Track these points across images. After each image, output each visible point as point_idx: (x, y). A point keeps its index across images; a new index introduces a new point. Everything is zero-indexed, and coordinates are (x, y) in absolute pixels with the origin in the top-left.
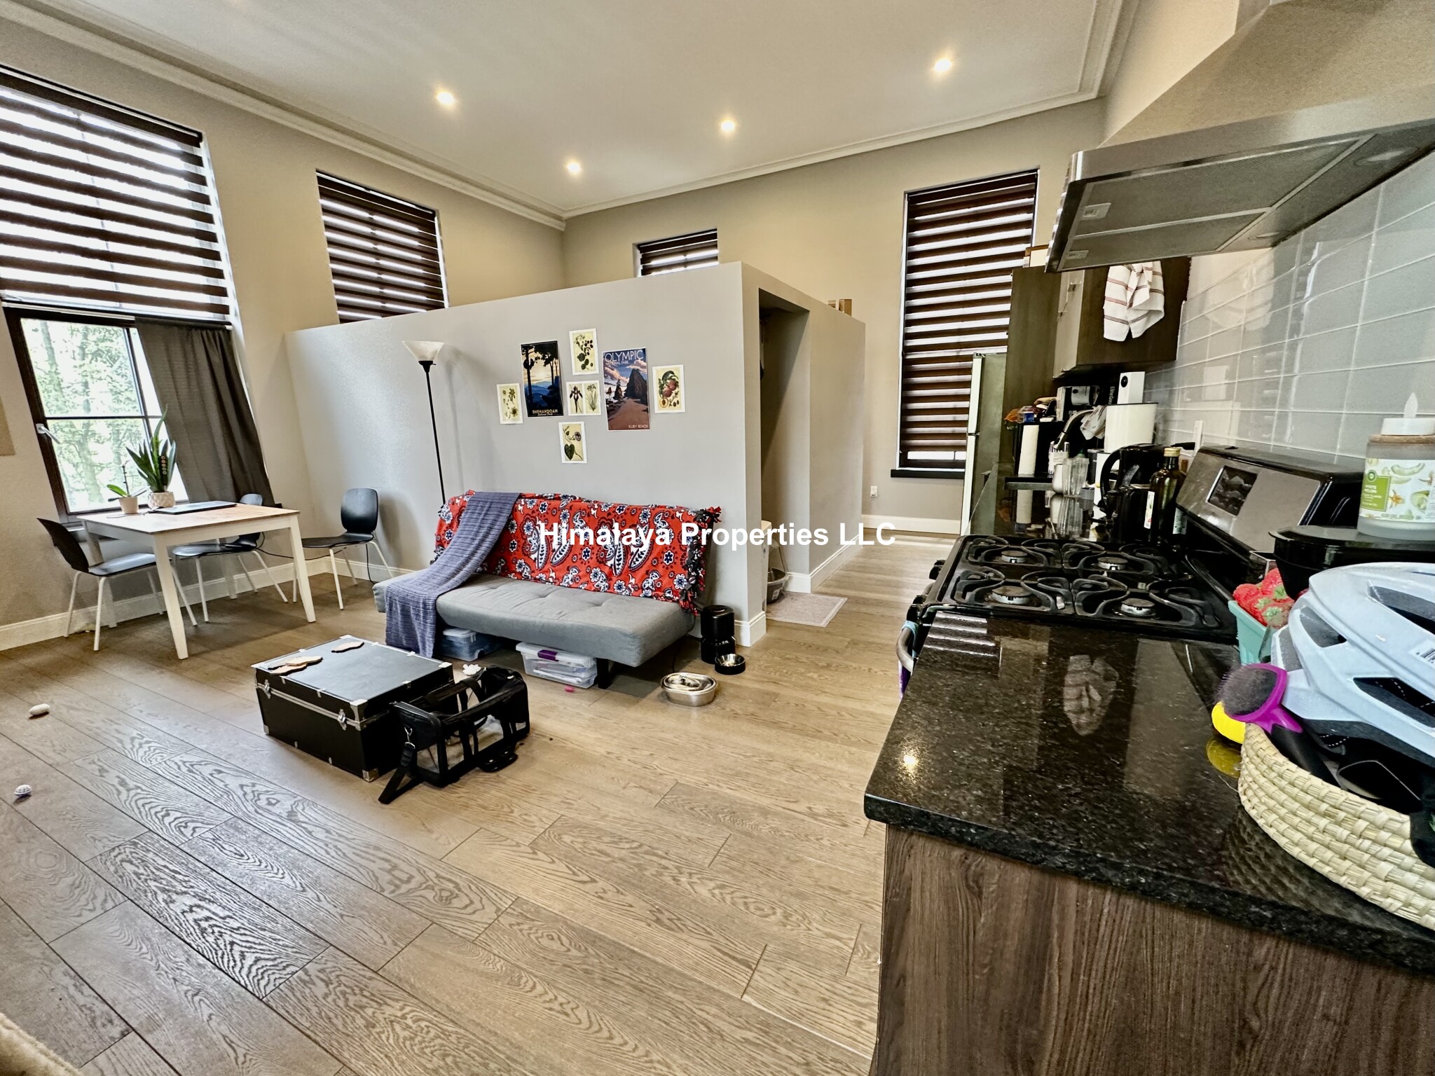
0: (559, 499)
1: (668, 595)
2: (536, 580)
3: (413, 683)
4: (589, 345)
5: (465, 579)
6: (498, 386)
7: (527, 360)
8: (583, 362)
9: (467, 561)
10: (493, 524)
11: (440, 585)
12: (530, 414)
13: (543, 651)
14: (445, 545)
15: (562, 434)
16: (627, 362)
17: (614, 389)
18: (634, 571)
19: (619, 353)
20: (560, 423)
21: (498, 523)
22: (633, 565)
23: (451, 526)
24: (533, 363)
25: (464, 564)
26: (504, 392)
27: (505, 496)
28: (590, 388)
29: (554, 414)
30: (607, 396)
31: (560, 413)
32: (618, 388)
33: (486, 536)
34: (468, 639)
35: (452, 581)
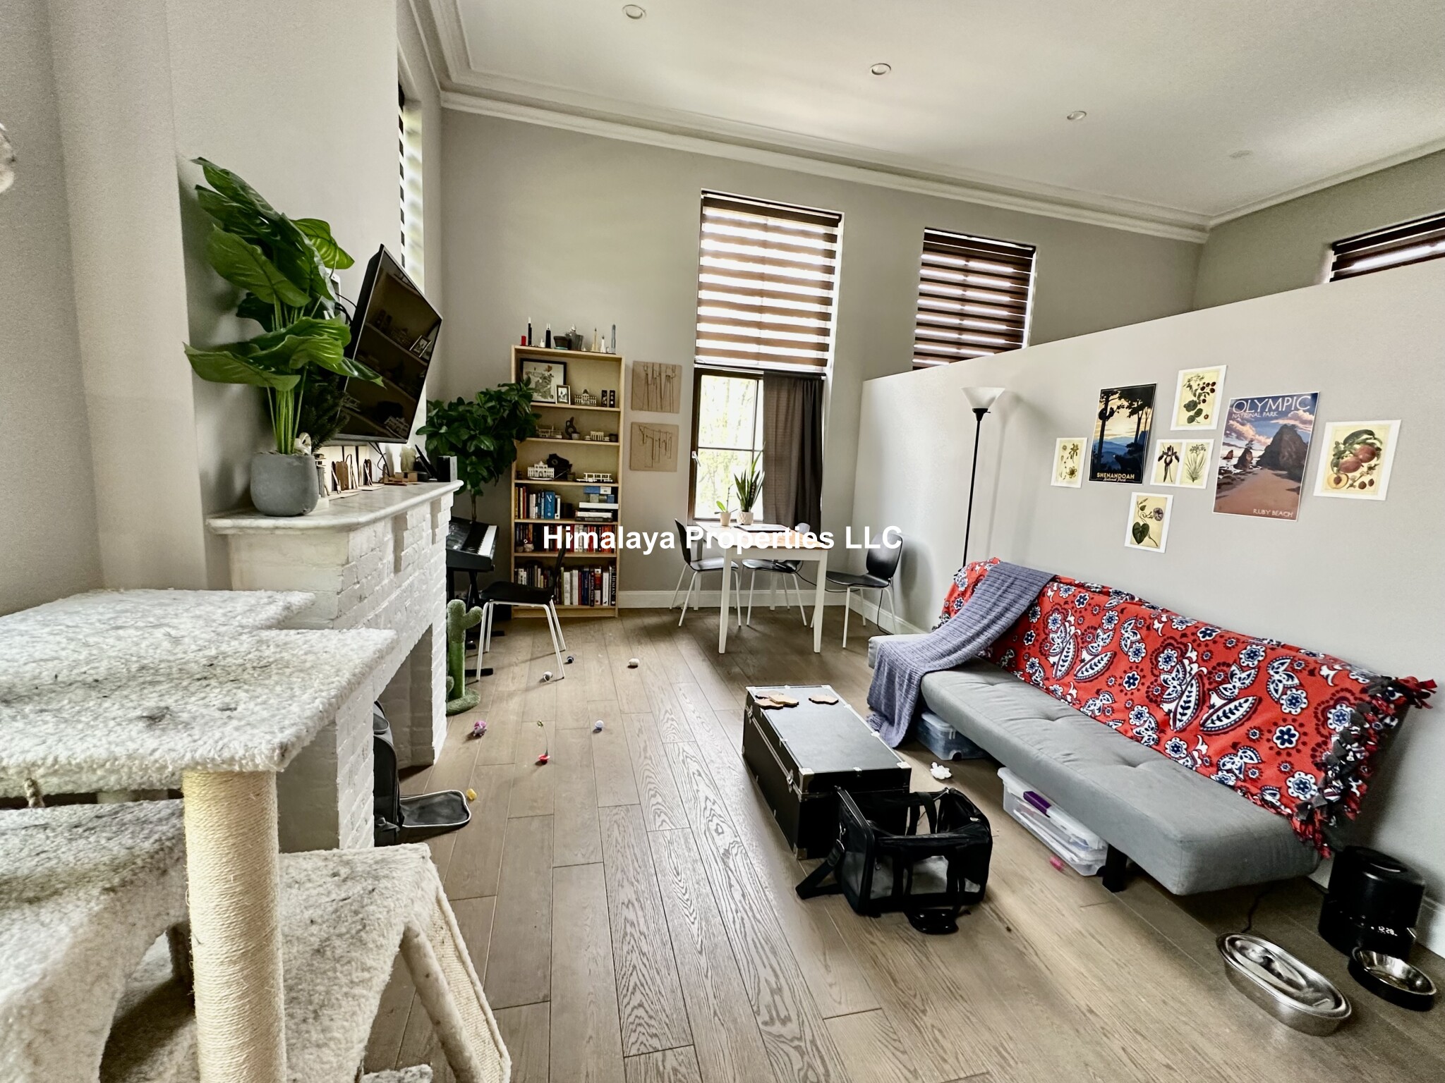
0: (1108, 594)
1: (1269, 798)
2: (1048, 691)
3: (864, 773)
4: (1208, 390)
5: (960, 662)
6: (1058, 440)
7: (1105, 409)
8: (1192, 413)
9: (969, 640)
10: (1011, 605)
11: (933, 659)
12: (1093, 477)
13: (1031, 793)
14: (952, 614)
15: (1133, 508)
16: (1273, 414)
17: (1238, 453)
18: (1210, 734)
19: (1261, 400)
20: (1135, 493)
21: (1017, 606)
22: (1209, 724)
23: (963, 594)
24: (1112, 412)
25: (963, 644)
26: (1065, 448)
27: (1033, 574)
28: (1195, 449)
29: (1128, 481)
30: (1224, 463)
31: (1138, 479)
32: (1247, 451)
33: (1001, 615)
34: (946, 734)
35: (945, 660)
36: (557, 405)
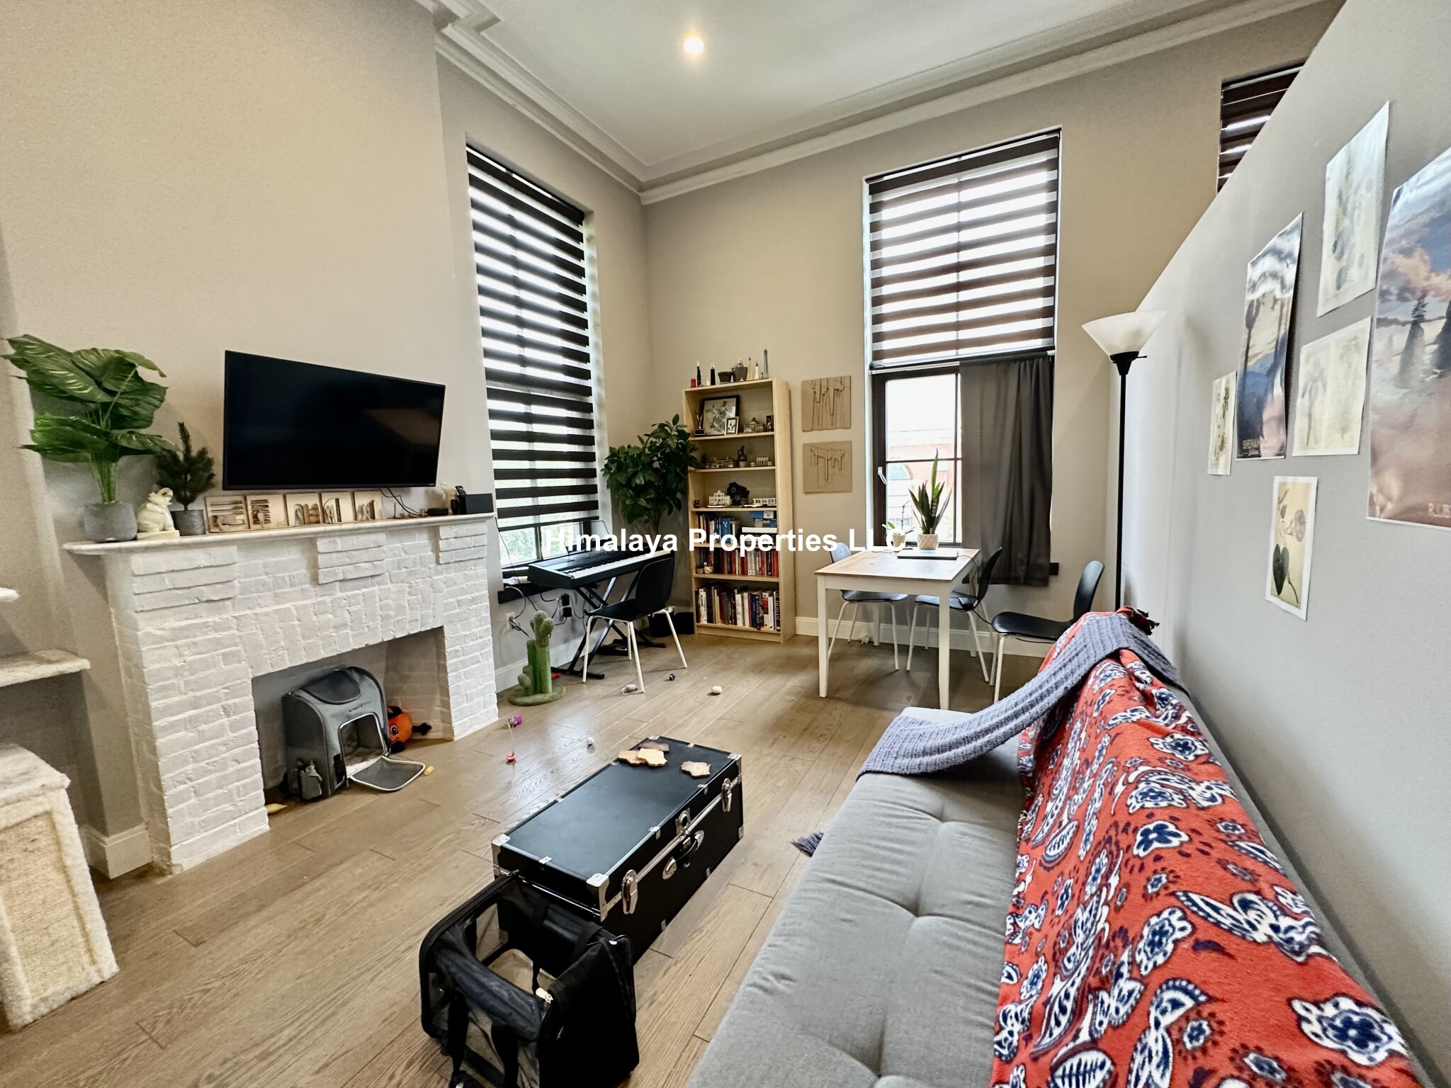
6: (1215, 384)
8: (1343, 261)
12: (1240, 449)
15: (1275, 512)
20: (1277, 478)
24: (1258, 308)
26: (1219, 398)
28: (1347, 350)
36: (726, 436)
